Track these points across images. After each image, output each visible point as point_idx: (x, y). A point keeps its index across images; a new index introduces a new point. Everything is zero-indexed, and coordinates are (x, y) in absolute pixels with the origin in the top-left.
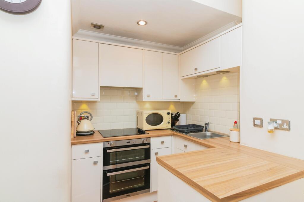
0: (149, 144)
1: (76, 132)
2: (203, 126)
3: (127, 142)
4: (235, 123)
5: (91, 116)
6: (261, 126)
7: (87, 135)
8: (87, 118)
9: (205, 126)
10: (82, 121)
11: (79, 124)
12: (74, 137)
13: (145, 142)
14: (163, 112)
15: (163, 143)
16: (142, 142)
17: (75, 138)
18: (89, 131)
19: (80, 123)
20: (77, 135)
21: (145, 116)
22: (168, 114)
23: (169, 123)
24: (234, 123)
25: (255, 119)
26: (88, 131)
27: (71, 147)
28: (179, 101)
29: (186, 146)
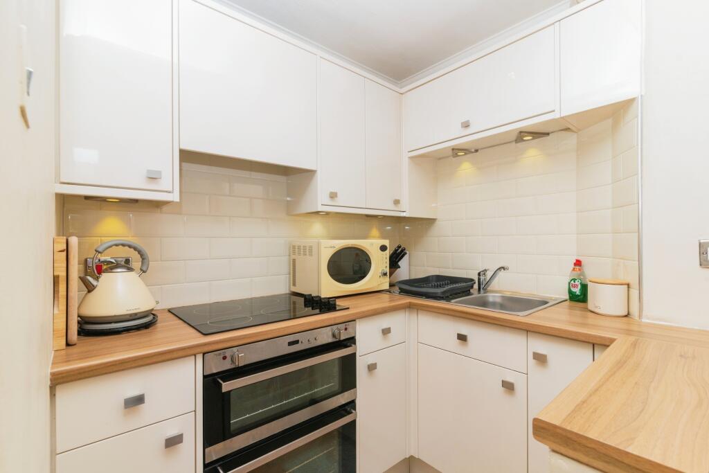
0: (353, 341)
1: (79, 322)
2: (472, 280)
3: (291, 344)
4: (575, 264)
5: (143, 259)
7: (128, 330)
8: (127, 265)
9: (479, 279)
10: (104, 276)
11: (90, 288)
12: (68, 344)
14: (372, 244)
15: (386, 332)
16: (334, 336)
17: (72, 350)
18: (136, 314)
19: (94, 283)
20: (83, 332)
22: (383, 248)
23: (385, 274)
24: (573, 266)
26: (131, 315)
27: (53, 395)
28: (402, 215)
29: (462, 338)
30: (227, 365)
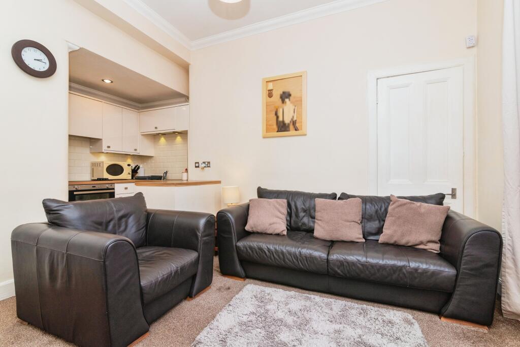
0: (114, 189)
2: (162, 176)
3: (93, 187)
6: (198, 167)
9: (164, 176)
13: (110, 187)
14: (124, 163)
15: (126, 188)
16: (107, 187)
21: (105, 167)
22: (129, 165)
23: (129, 174)
25: (196, 163)
28: (138, 154)
30: (75, 189)
